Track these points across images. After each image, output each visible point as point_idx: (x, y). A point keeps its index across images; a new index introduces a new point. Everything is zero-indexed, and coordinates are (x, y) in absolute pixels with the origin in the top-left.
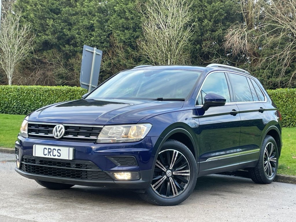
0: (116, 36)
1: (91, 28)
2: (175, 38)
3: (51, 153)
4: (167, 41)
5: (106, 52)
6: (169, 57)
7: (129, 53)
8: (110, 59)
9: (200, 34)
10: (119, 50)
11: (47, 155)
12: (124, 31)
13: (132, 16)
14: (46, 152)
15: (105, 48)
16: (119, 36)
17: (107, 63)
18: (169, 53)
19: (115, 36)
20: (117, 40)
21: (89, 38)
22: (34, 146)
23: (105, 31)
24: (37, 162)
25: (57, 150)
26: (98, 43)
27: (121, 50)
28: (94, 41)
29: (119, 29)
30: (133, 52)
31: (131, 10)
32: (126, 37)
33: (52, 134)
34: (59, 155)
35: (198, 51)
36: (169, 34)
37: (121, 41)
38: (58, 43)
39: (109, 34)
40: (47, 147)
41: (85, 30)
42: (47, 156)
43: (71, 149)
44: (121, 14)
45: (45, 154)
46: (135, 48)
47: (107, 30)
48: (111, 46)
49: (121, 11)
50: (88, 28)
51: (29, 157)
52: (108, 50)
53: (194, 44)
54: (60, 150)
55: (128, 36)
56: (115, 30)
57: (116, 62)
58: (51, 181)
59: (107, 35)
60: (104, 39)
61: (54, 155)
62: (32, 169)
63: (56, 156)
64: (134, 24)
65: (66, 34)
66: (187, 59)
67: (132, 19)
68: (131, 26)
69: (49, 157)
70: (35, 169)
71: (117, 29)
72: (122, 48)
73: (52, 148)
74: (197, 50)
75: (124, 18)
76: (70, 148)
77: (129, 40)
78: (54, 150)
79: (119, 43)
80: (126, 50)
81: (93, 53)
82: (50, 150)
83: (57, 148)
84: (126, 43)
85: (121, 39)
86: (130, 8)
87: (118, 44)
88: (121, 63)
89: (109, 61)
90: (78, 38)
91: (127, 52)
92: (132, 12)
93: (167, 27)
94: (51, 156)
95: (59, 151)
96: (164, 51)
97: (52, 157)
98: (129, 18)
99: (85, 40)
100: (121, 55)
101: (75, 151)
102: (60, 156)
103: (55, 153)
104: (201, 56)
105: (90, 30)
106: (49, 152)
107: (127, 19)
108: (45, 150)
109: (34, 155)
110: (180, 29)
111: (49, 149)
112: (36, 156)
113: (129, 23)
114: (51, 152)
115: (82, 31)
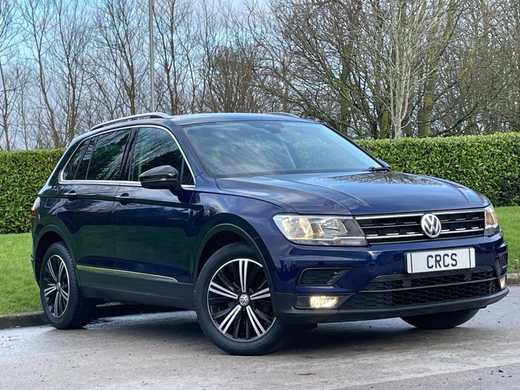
3: (440, 263)
11: (434, 267)
14: (432, 262)
22: (408, 255)
25: (450, 255)
34: (454, 263)
40: (433, 253)
42: (434, 269)
43: (473, 250)
45: (430, 265)
54: (455, 255)
61: (446, 264)
63: (450, 265)
69: (438, 269)
73: (442, 253)
76: (470, 249)
78: (446, 257)
82: (438, 258)
83: (450, 252)
94: (440, 267)
95: (454, 257)
97: (443, 269)
102: (455, 265)
103: (448, 260)
106: (437, 262)
108: (430, 258)
109: (409, 271)
111: (436, 256)
112: (414, 272)
114: (440, 260)
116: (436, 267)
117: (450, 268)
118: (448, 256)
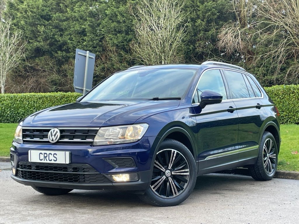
0: (109, 40)
1: (83, 33)
2: (168, 39)
4: (161, 43)
5: (99, 56)
6: (163, 58)
7: (122, 57)
8: (104, 63)
9: (193, 35)
10: (112, 54)
12: (116, 35)
13: (124, 19)
14: (42, 157)
15: (98, 52)
16: (112, 40)
17: (100, 67)
18: (163, 54)
19: (107, 40)
20: (109, 44)
21: (81, 43)
22: (29, 151)
23: (97, 36)
24: (33, 167)
26: (90, 48)
27: (114, 54)
28: (86, 46)
29: (111, 32)
30: (127, 56)
31: (123, 13)
32: (119, 41)
33: (48, 138)
34: (55, 159)
35: (191, 52)
36: (162, 36)
37: (114, 45)
38: (50, 49)
39: (102, 38)
40: (43, 152)
41: (77, 35)
42: (43, 161)
43: (68, 153)
44: (113, 18)
45: (41, 159)
46: (128, 51)
47: (99, 34)
48: (103, 50)
49: (112, 14)
50: (80, 33)
51: (25, 163)
52: (101, 55)
53: (188, 45)
55: (120, 39)
56: (107, 34)
57: (110, 66)
58: (48, 186)
59: (100, 39)
60: (97, 44)
61: (50, 159)
62: (28, 175)
63: (53, 160)
64: (126, 27)
65: (58, 40)
66: (181, 60)
67: (124, 22)
68: (124, 29)
69: (45, 162)
70: (31, 175)
71: (109, 33)
72: (115, 52)
73: (48, 152)
74: (191, 50)
75: (116, 22)
76: (66, 152)
77: (122, 44)
78: (50, 155)
79: (112, 46)
80: (120, 53)
81: (86, 56)
82: (46, 155)
83: (53, 152)
84: (119, 47)
85: (113, 43)
86: (121, 12)
87: (111, 48)
88: (115, 67)
89: (102, 66)
90: (70, 43)
91: (120, 55)
92: (123, 16)
93: (159, 28)
94: (47, 160)
95: (55, 155)
96: (158, 53)
97: (48, 162)
98: (121, 21)
99: (78, 45)
100: (114, 59)
101: (71, 155)
102: (56, 161)
103: (51, 157)
104: (195, 57)
105: (82, 35)
106: (45, 157)
107: (119, 22)
108: (41, 155)
109: (29, 161)
110: (173, 30)
111: (45, 154)
112: (32, 161)
113: (121, 27)
114: (47, 157)
115: (74, 36)
116: (44, 160)
117: (53, 162)
118: (52, 155)
